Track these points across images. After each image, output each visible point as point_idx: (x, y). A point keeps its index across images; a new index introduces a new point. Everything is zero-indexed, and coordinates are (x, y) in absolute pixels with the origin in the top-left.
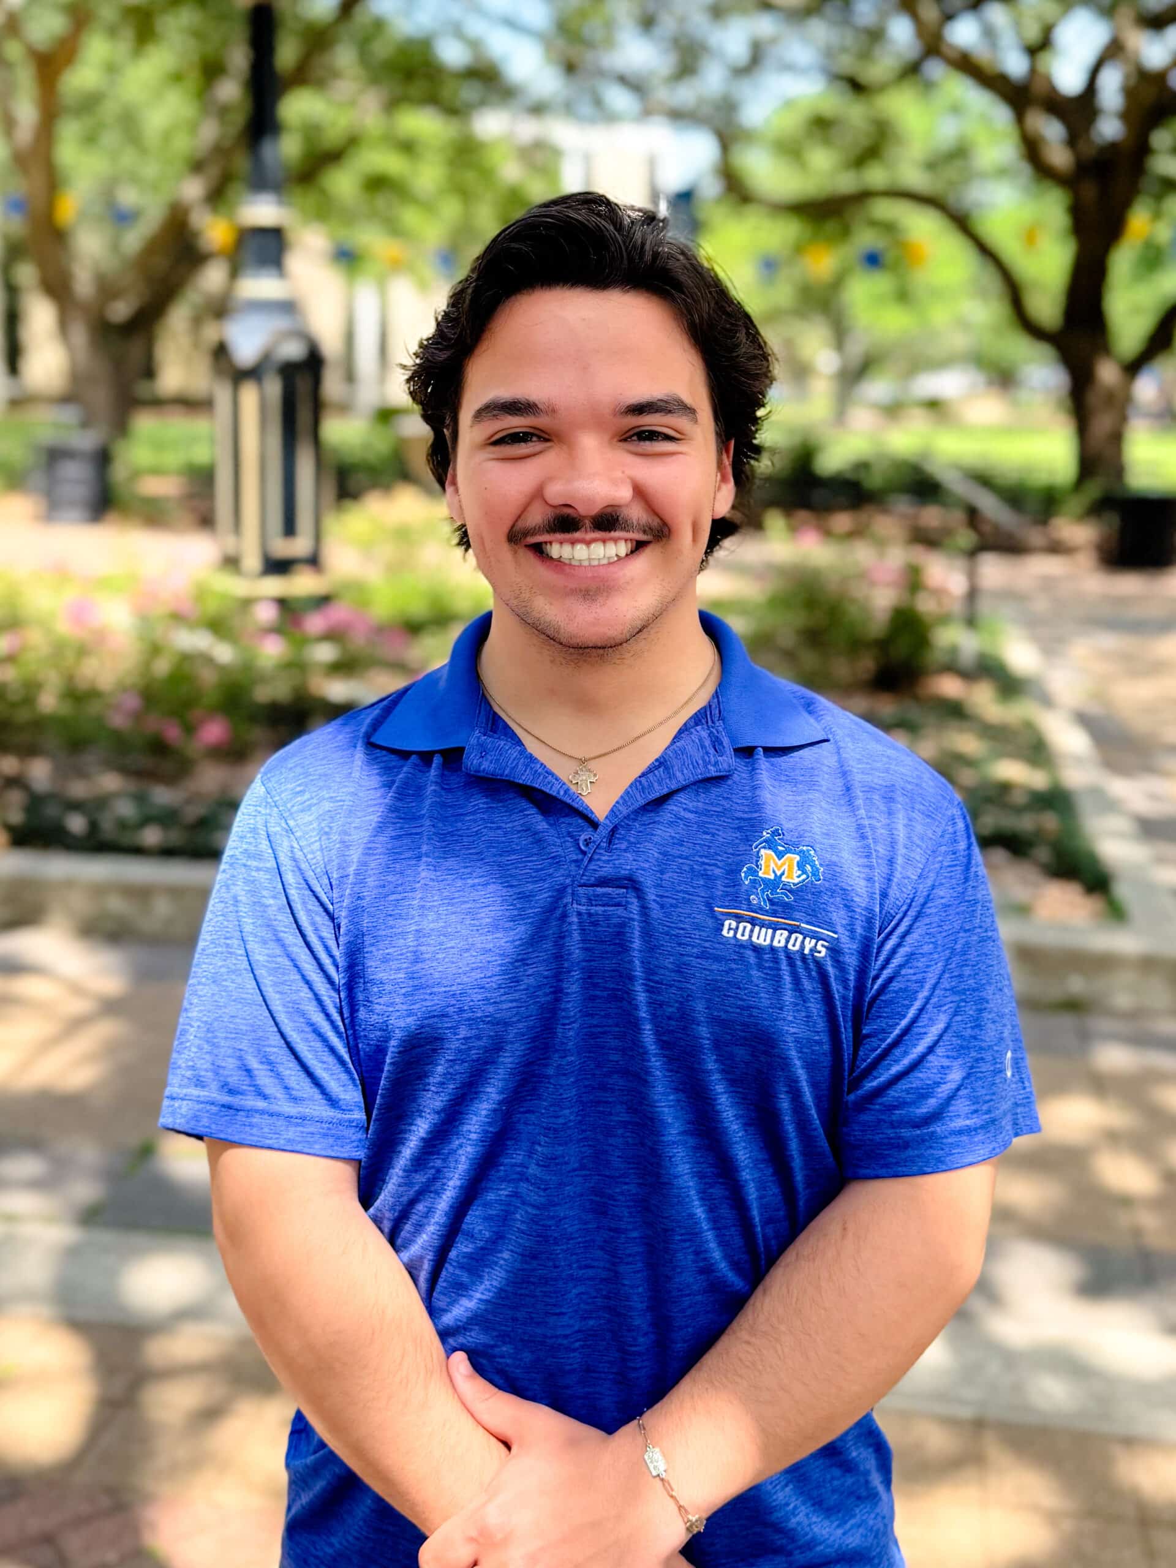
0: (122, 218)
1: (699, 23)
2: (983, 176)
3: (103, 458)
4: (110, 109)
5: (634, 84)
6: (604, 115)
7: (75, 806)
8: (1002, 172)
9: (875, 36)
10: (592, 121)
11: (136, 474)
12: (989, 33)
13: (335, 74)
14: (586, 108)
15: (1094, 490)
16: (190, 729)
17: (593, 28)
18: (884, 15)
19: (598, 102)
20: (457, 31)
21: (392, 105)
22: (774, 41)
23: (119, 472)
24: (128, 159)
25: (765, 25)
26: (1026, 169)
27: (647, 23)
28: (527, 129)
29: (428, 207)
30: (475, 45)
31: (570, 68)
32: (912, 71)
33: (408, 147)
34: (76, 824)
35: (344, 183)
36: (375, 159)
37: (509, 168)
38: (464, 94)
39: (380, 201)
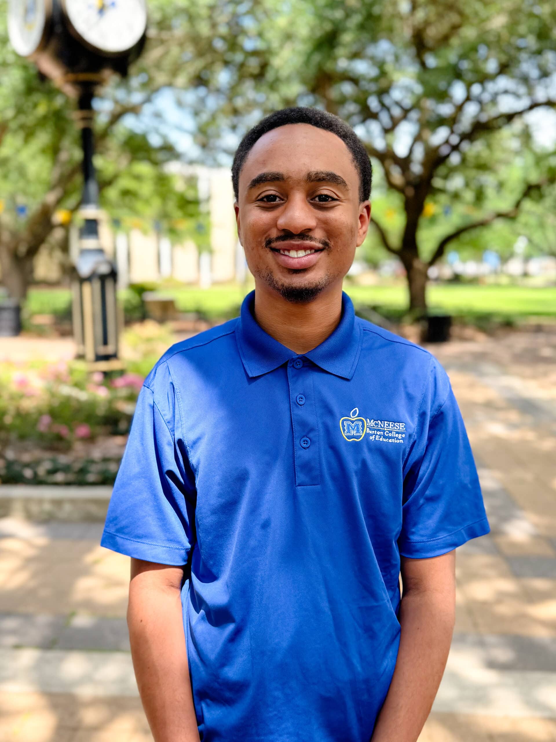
0: (22, 210)
3: (18, 310)
4: (12, 164)
6: (216, 165)
7: (27, 465)
10: (212, 167)
11: (33, 314)
12: (368, 132)
13: (108, 149)
14: (210, 162)
15: (417, 312)
16: (72, 430)
17: (211, 130)
19: (215, 160)
20: (157, 131)
23: (25, 314)
24: (21, 184)
27: (234, 128)
28: (188, 171)
29: (147, 202)
30: (164, 137)
31: (204, 146)
33: (138, 178)
34: (28, 473)
35: (112, 193)
36: (125, 183)
37: (179, 186)
38: (160, 156)
39: (127, 200)
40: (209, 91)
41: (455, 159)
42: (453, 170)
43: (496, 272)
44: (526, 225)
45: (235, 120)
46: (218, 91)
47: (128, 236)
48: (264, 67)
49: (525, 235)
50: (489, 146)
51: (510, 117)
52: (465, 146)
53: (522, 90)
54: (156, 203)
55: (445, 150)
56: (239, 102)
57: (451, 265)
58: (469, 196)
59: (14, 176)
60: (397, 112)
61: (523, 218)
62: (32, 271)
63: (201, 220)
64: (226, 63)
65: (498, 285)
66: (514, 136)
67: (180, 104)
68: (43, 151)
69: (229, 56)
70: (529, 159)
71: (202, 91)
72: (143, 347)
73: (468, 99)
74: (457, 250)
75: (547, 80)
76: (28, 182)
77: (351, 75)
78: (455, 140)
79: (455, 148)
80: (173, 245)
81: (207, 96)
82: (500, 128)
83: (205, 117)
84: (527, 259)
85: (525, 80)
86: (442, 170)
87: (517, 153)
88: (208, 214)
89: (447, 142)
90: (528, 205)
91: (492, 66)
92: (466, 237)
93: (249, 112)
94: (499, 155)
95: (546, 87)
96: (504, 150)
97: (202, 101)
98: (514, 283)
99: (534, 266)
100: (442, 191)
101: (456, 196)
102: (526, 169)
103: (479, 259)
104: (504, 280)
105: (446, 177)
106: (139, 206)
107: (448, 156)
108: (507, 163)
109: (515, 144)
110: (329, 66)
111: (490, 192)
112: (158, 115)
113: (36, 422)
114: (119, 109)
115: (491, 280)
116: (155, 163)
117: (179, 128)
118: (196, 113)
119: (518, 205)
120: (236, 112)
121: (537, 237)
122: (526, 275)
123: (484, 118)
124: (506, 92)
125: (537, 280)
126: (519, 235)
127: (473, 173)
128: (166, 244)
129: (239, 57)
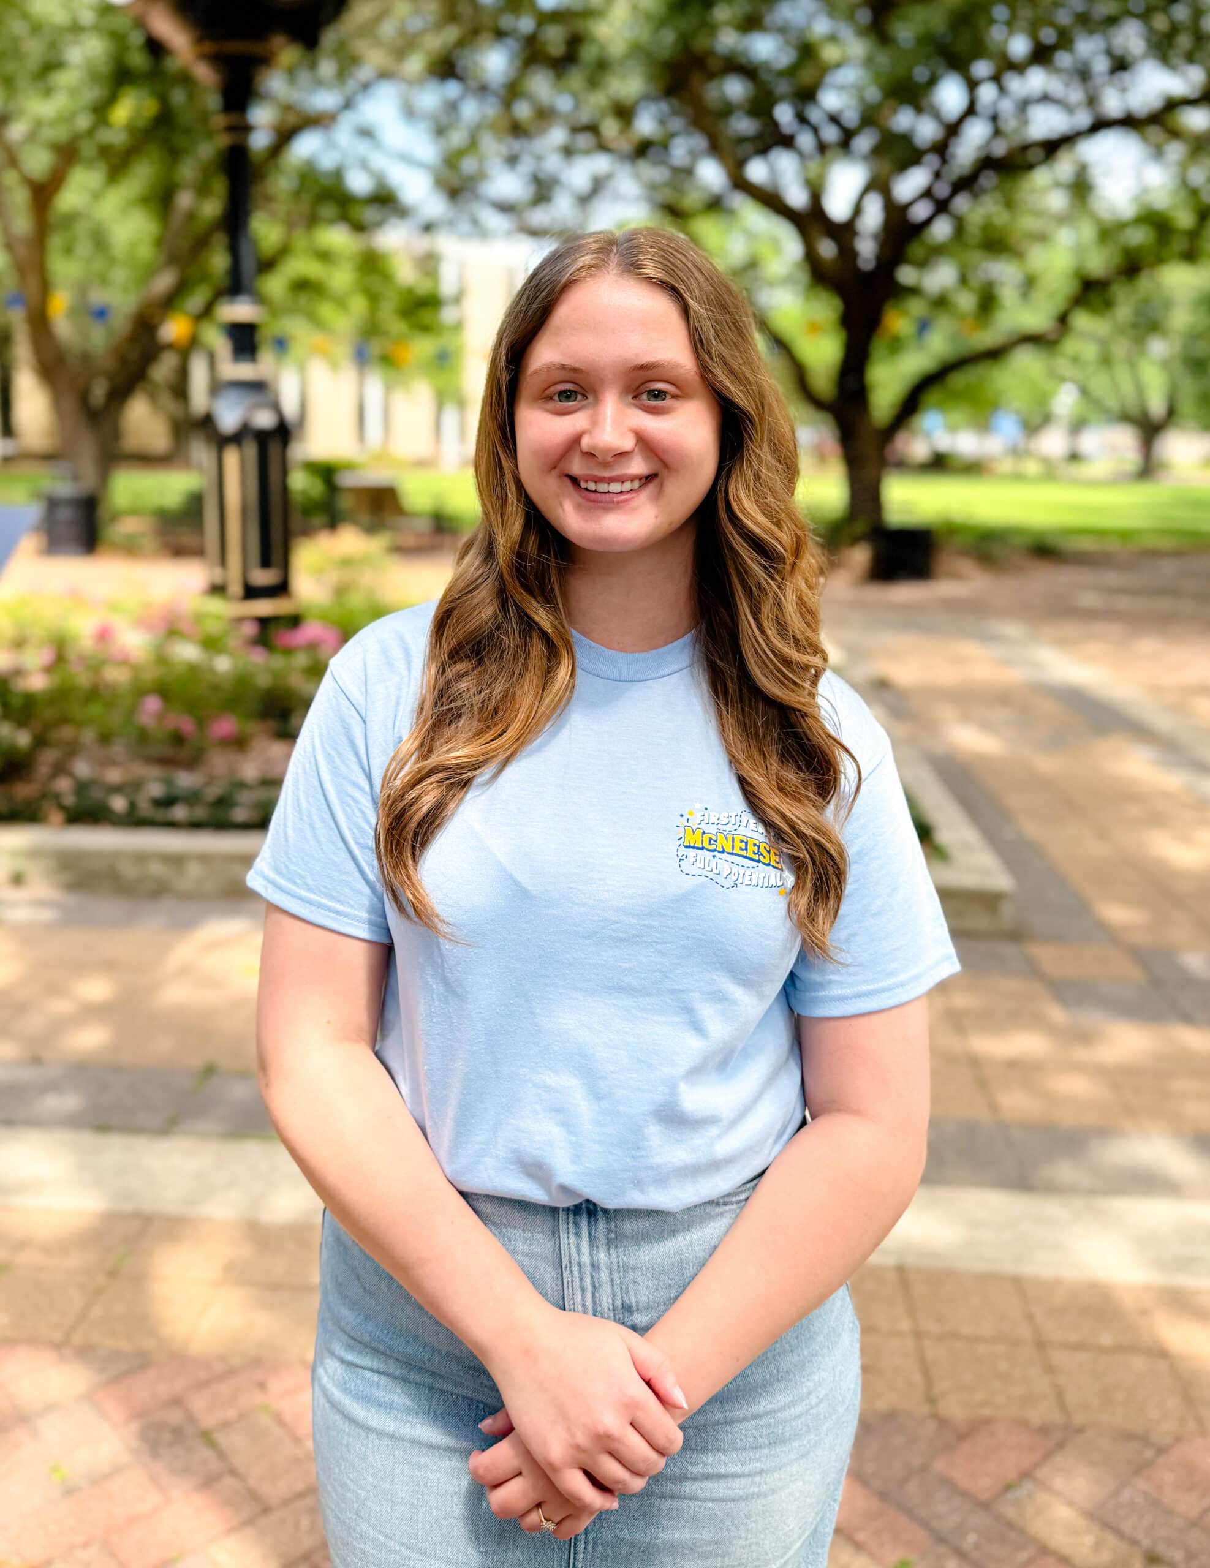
0: (101, 314)
1: (553, 163)
2: (771, 284)
3: (90, 506)
4: (83, 226)
5: (505, 208)
6: (480, 232)
7: (114, 790)
8: (786, 281)
9: (688, 172)
10: (469, 236)
11: (117, 515)
12: (773, 171)
13: (269, 199)
14: (465, 226)
15: (861, 527)
16: (202, 725)
17: (468, 165)
18: (694, 155)
19: (475, 222)
20: (364, 165)
21: (312, 221)
22: (609, 177)
23: (104, 515)
24: (98, 265)
25: (601, 163)
26: (804, 277)
27: (512, 160)
28: (422, 244)
29: (341, 303)
30: (378, 176)
31: (453, 194)
32: (715, 205)
33: (325, 256)
34: (116, 804)
35: (275, 285)
36: (299, 266)
37: (405, 273)
38: (369, 214)
39: (303, 299)
40: (467, 90)
41: (941, 229)
42: (938, 251)
43: (1016, 452)
44: (1075, 360)
45: (516, 145)
46: (483, 89)
47: (302, 369)
48: (575, 42)
49: (1074, 381)
50: (1009, 204)
51: (1052, 147)
52: (961, 203)
53: (1076, 95)
54: (359, 305)
55: (921, 211)
56: (523, 110)
57: (928, 435)
58: (966, 301)
59: (84, 248)
60: (831, 134)
61: (1071, 345)
62: (116, 434)
63: (445, 341)
64: (500, 34)
65: (1018, 477)
66: (1057, 184)
67: (409, 112)
68: (145, 201)
69: (506, 22)
70: (1087, 232)
71: (452, 89)
72: (333, 577)
73: (971, 110)
74: (941, 407)
75: (1126, 76)
76: (112, 261)
77: (743, 61)
78: (942, 190)
79: (942, 207)
80: (388, 389)
81: (462, 97)
82: (1030, 167)
83: (457, 138)
84: (1077, 427)
85: (1084, 74)
86: (916, 250)
87: (1063, 219)
88: (458, 327)
89: (927, 193)
90: (1082, 320)
91: (1019, 46)
92: (958, 380)
93: (542, 131)
94: (1027, 223)
95: (1124, 90)
96: (1040, 213)
97: (452, 107)
98: (1050, 473)
99: (1091, 441)
100: (914, 291)
101: (941, 302)
102: (1079, 250)
103: (983, 424)
104: (1032, 467)
105: (923, 264)
106: (327, 311)
107: (928, 222)
108: (1042, 238)
109: (1057, 201)
110: (701, 43)
111: (1008, 295)
112: (366, 133)
113: (133, 710)
114: (292, 119)
115: (1006, 466)
116: (359, 228)
117: (406, 159)
118: (440, 131)
119: (1063, 320)
120: (517, 130)
121: (1099, 383)
122: (1074, 457)
123: (1000, 149)
124: (1045, 98)
125: (1099, 467)
126: (1063, 380)
127: (976, 256)
128: (374, 387)
129: (526, 24)
